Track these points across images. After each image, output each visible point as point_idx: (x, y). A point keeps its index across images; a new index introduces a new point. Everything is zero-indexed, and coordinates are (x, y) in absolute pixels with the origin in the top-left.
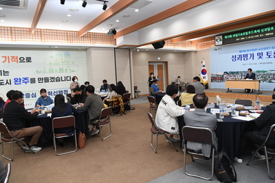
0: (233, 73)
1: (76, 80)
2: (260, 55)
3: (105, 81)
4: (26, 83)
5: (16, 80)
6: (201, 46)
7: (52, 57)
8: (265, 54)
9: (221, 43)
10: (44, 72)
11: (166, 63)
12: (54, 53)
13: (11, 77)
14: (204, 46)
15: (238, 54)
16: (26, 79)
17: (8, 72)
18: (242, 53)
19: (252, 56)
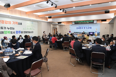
0: (77, 32)
1: (45, 33)
2: (85, 28)
3: (50, 33)
4: (20, 33)
5: (17, 32)
6: (66, 24)
7: (28, 23)
8: (86, 28)
9: (74, 23)
10: (26, 29)
11: (56, 28)
12: (29, 22)
13: (15, 30)
14: (67, 24)
15: (78, 27)
16: (20, 31)
17: (14, 28)
18: (80, 27)
19: (82, 28)
